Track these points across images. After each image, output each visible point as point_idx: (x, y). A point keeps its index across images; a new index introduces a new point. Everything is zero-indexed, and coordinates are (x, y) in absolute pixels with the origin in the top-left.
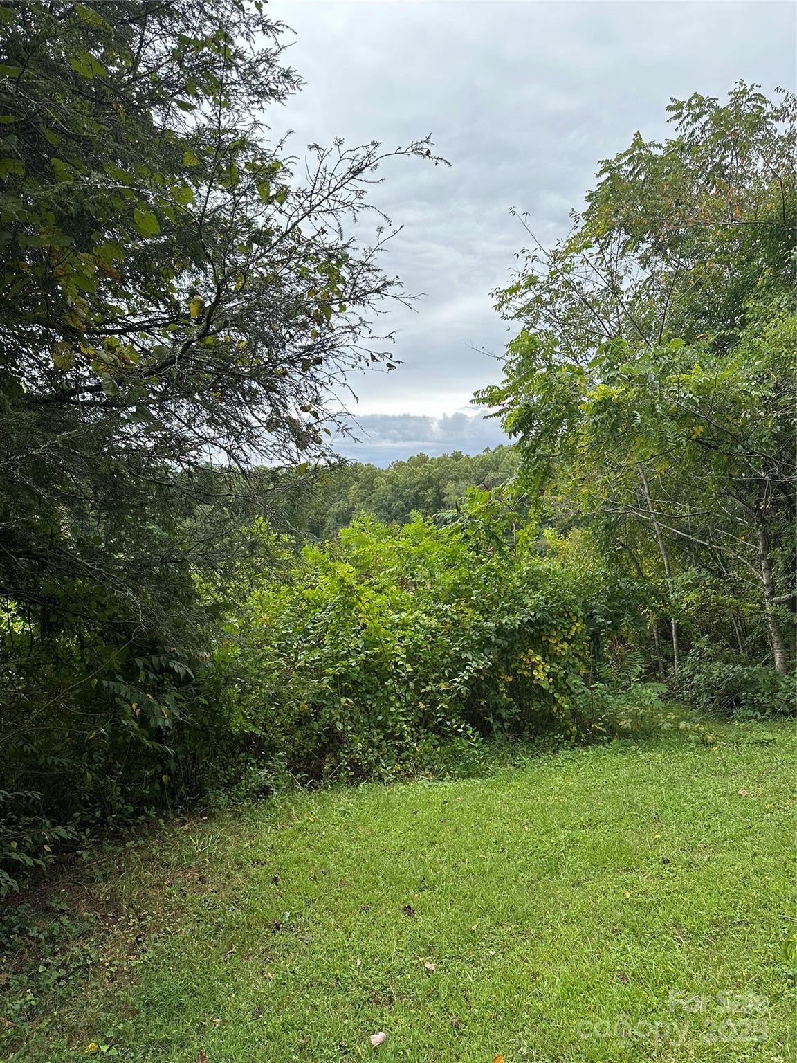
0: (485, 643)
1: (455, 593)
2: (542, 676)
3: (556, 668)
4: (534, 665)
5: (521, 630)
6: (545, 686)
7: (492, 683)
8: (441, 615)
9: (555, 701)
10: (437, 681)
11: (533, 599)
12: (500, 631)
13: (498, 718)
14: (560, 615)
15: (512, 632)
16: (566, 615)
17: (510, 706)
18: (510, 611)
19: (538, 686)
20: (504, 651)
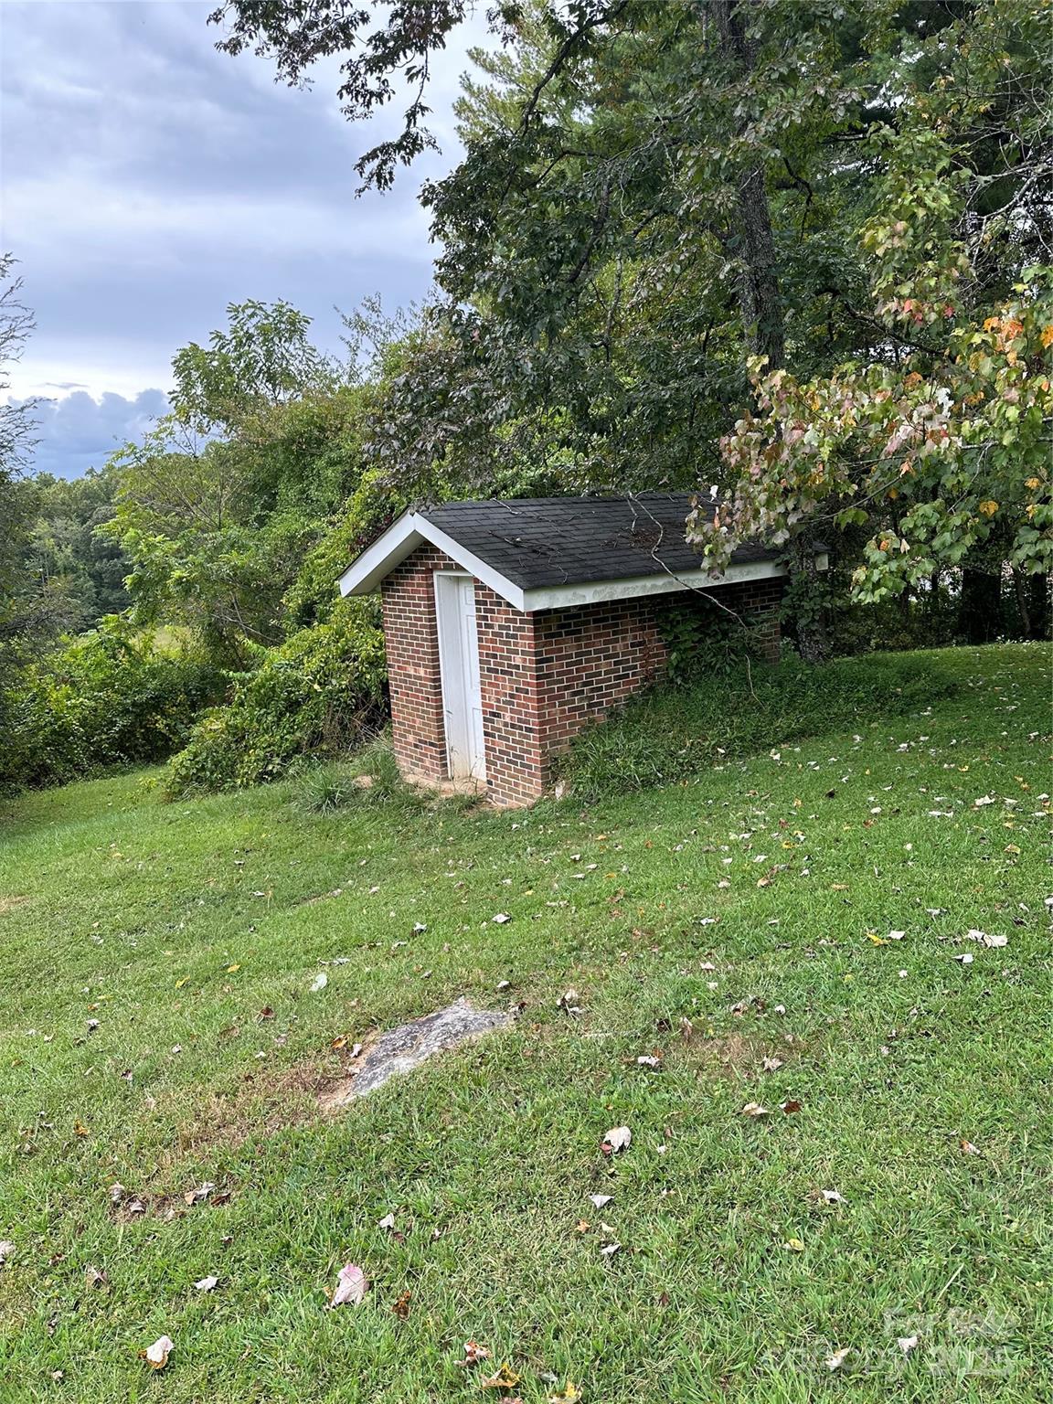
0: (126, 712)
1: (103, 685)
2: (162, 726)
3: (169, 721)
4: (157, 721)
5: (147, 703)
6: (164, 731)
7: (132, 733)
8: (96, 699)
9: (170, 739)
10: (99, 735)
11: (153, 684)
12: (134, 704)
13: (138, 752)
14: (171, 692)
15: (141, 704)
16: (173, 691)
17: (143, 746)
18: (139, 692)
19: (160, 733)
20: (138, 715)
